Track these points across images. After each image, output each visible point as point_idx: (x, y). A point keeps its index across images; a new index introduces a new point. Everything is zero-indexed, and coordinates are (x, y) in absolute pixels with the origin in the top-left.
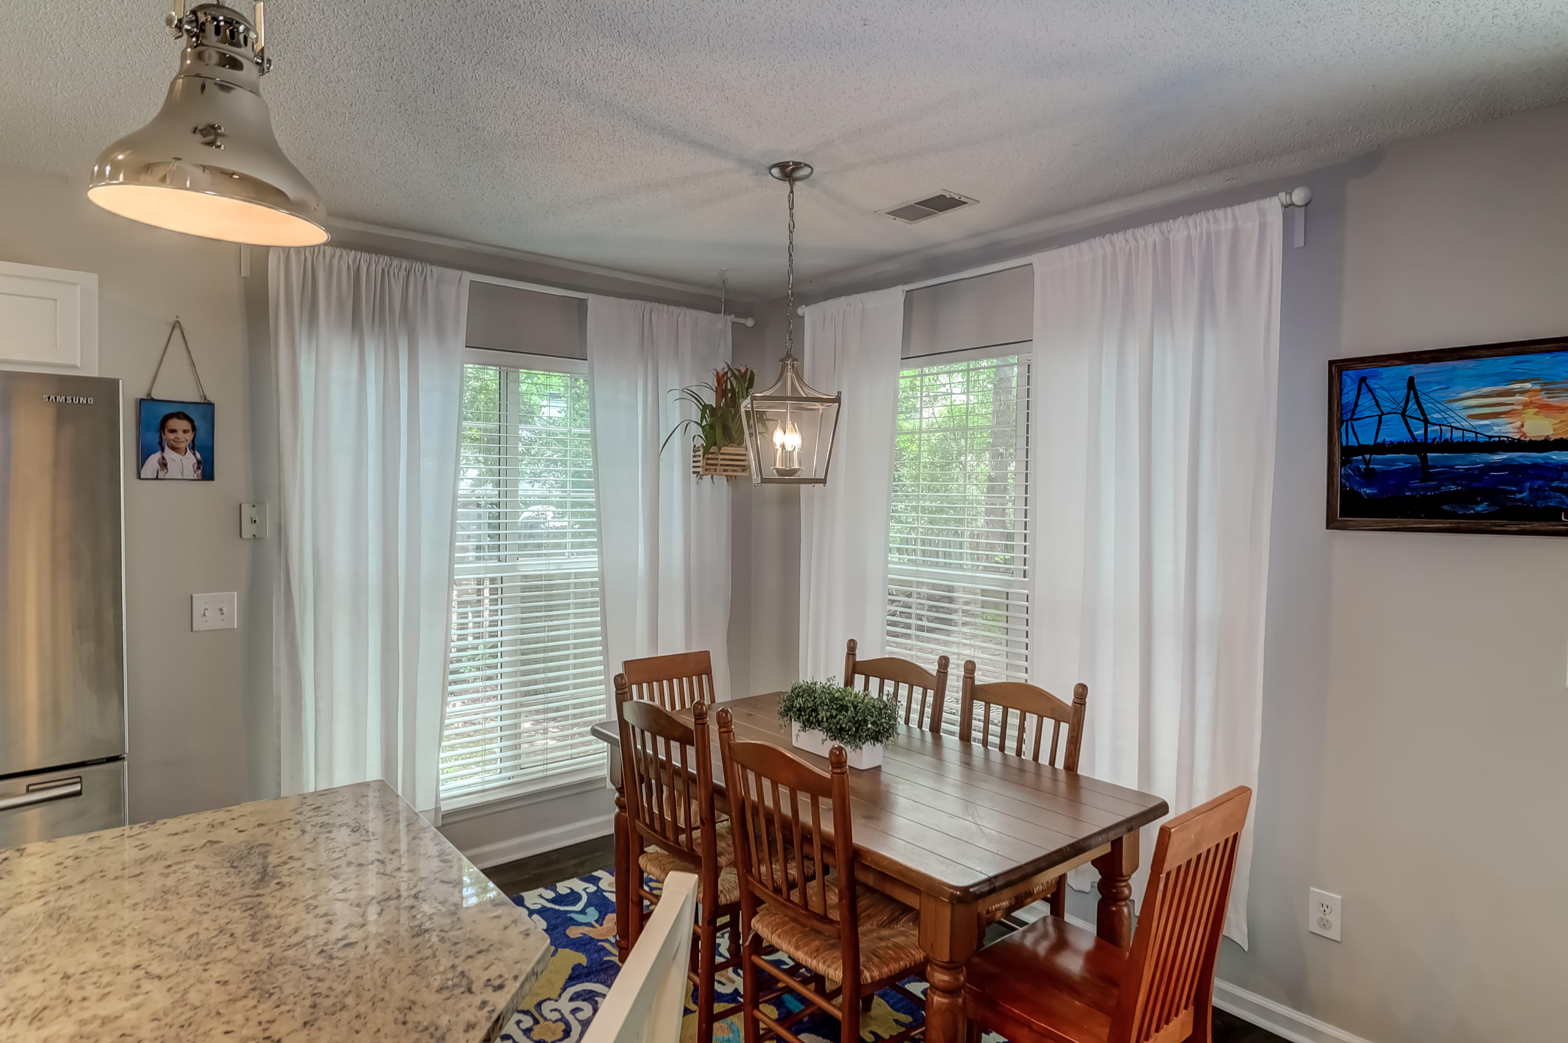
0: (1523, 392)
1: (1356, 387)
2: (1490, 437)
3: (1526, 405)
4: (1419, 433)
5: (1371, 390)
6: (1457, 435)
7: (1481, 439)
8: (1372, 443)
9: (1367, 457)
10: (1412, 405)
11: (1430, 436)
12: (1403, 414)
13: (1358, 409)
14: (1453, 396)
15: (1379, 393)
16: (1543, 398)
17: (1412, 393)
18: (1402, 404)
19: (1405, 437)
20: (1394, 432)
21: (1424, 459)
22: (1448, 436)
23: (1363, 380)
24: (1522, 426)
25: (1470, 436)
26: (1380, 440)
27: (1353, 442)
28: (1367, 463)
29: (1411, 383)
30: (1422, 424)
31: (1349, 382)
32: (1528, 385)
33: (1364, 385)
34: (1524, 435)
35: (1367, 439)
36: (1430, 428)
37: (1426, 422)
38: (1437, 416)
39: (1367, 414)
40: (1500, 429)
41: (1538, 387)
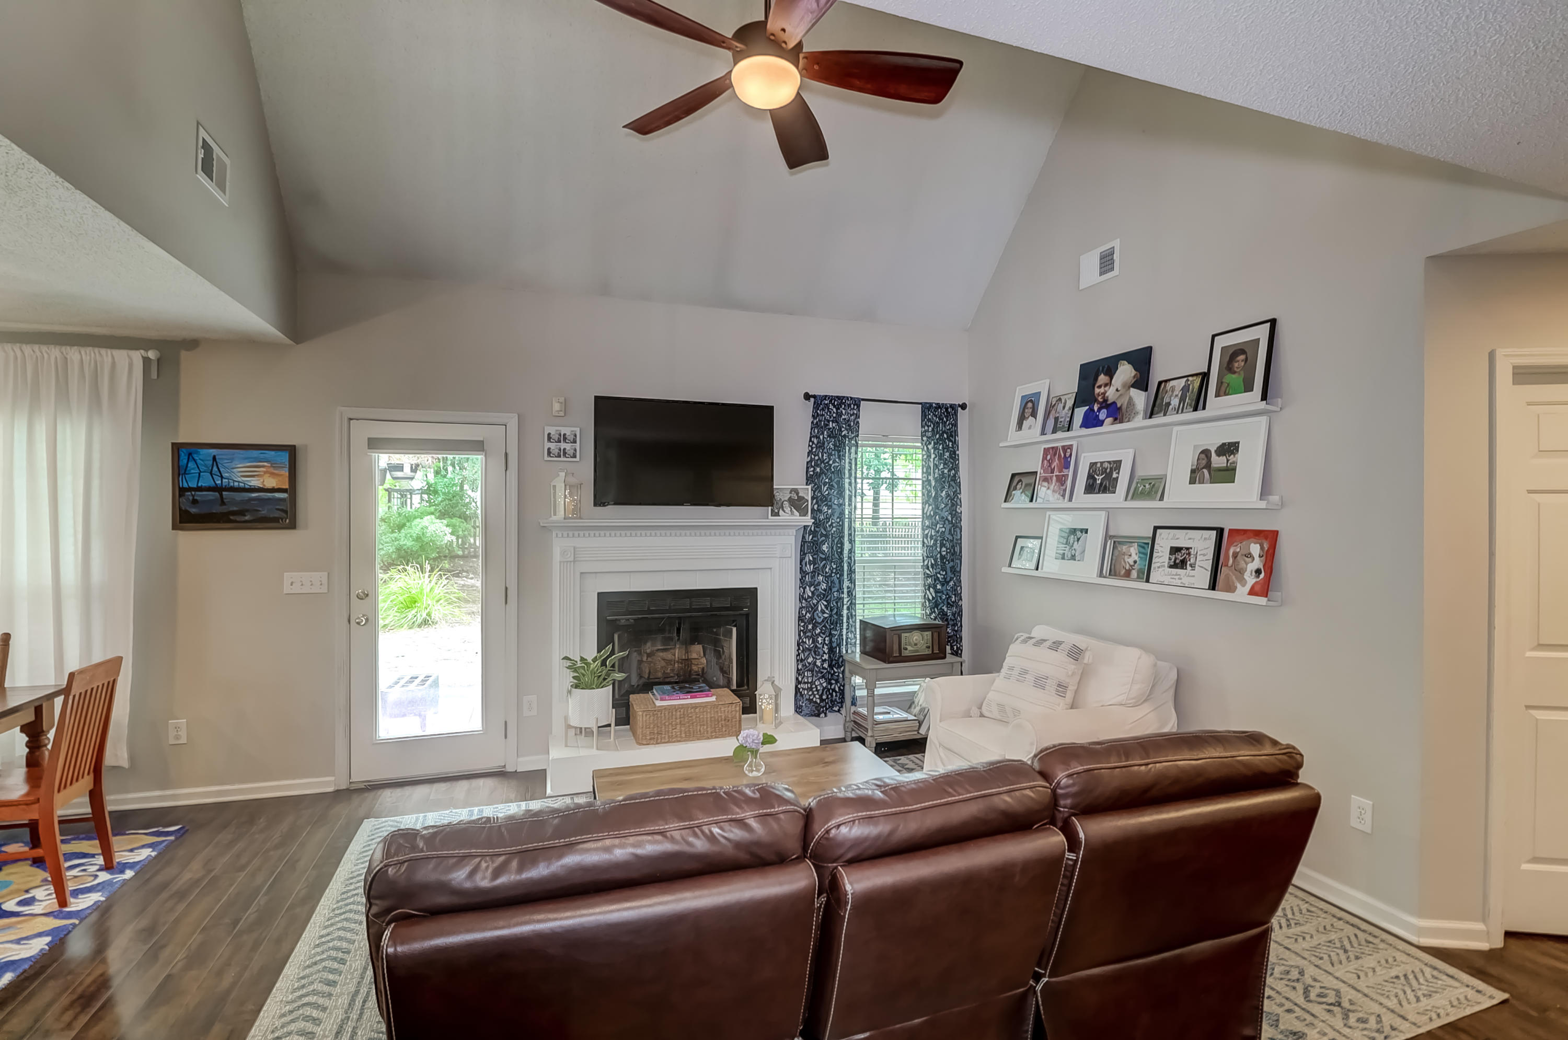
0: (263, 467)
1: (186, 457)
2: (250, 486)
3: (265, 472)
4: (219, 482)
5: (195, 460)
6: (236, 484)
7: (247, 486)
8: (195, 486)
9: (193, 493)
10: (215, 469)
11: (224, 484)
12: (211, 473)
13: (188, 469)
14: (234, 466)
15: (199, 461)
16: (272, 470)
17: (215, 463)
18: (210, 468)
19: (212, 484)
20: (206, 481)
21: (221, 495)
22: (232, 484)
23: (190, 454)
24: (264, 481)
25: (241, 485)
26: (200, 485)
27: (185, 485)
28: (193, 496)
29: (214, 458)
30: (220, 478)
31: (183, 454)
32: (265, 464)
33: (191, 457)
34: (264, 485)
35: (193, 484)
36: (224, 480)
37: (222, 477)
38: (227, 475)
39: (192, 471)
40: (255, 482)
41: (269, 465)
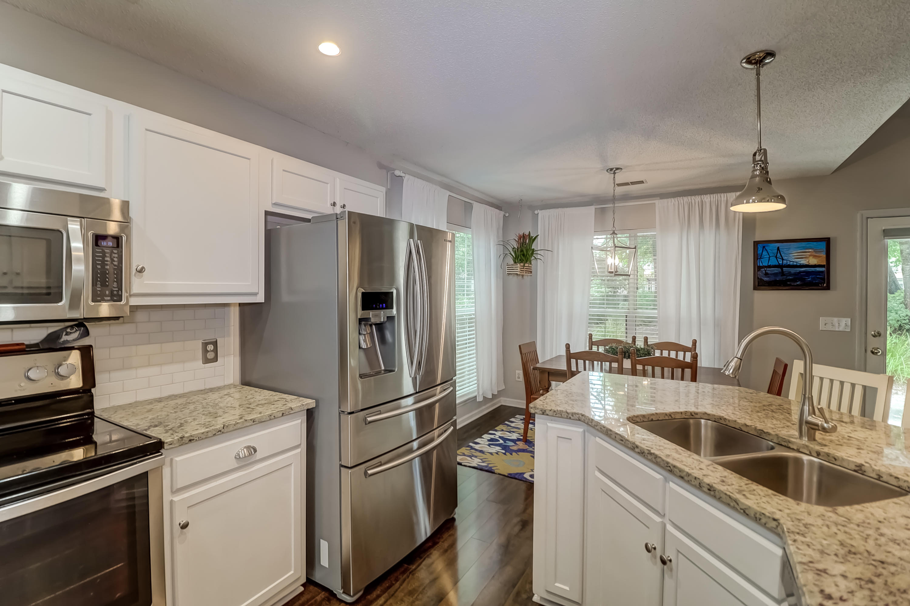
0: (809, 252)
1: (762, 249)
2: (801, 264)
3: (810, 255)
4: (781, 262)
5: (766, 250)
6: (791, 263)
7: (798, 264)
8: (767, 265)
9: (766, 269)
10: (779, 255)
11: (784, 263)
12: (776, 257)
13: (763, 255)
14: (790, 252)
15: (769, 251)
16: (814, 254)
17: (778, 251)
18: (776, 254)
19: (777, 264)
20: (773, 262)
21: (782, 270)
22: (789, 263)
23: (764, 247)
24: (809, 261)
25: (795, 263)
26: (769, 264)
27: (761, 265)
29: (778, 249)
30: (781, 260)
31: (760, 247)
32: (810, 250)
33: (764, 249)
34: (809, 263)
35: (765, 264)
36: (784, 261)
37: (783, 259)
38: (786, 258)
39: (765, 257)
40: (803, 262)
41: (813, 251)
